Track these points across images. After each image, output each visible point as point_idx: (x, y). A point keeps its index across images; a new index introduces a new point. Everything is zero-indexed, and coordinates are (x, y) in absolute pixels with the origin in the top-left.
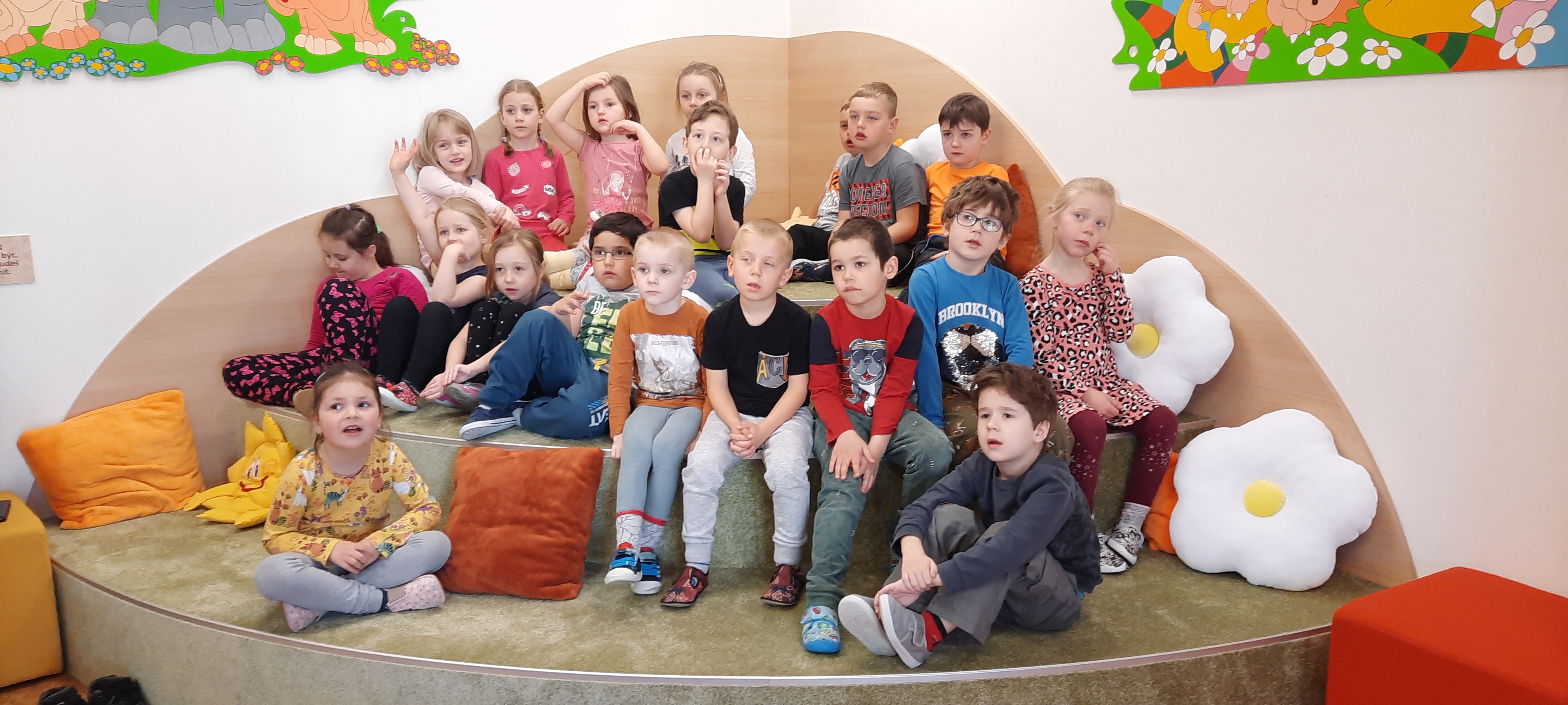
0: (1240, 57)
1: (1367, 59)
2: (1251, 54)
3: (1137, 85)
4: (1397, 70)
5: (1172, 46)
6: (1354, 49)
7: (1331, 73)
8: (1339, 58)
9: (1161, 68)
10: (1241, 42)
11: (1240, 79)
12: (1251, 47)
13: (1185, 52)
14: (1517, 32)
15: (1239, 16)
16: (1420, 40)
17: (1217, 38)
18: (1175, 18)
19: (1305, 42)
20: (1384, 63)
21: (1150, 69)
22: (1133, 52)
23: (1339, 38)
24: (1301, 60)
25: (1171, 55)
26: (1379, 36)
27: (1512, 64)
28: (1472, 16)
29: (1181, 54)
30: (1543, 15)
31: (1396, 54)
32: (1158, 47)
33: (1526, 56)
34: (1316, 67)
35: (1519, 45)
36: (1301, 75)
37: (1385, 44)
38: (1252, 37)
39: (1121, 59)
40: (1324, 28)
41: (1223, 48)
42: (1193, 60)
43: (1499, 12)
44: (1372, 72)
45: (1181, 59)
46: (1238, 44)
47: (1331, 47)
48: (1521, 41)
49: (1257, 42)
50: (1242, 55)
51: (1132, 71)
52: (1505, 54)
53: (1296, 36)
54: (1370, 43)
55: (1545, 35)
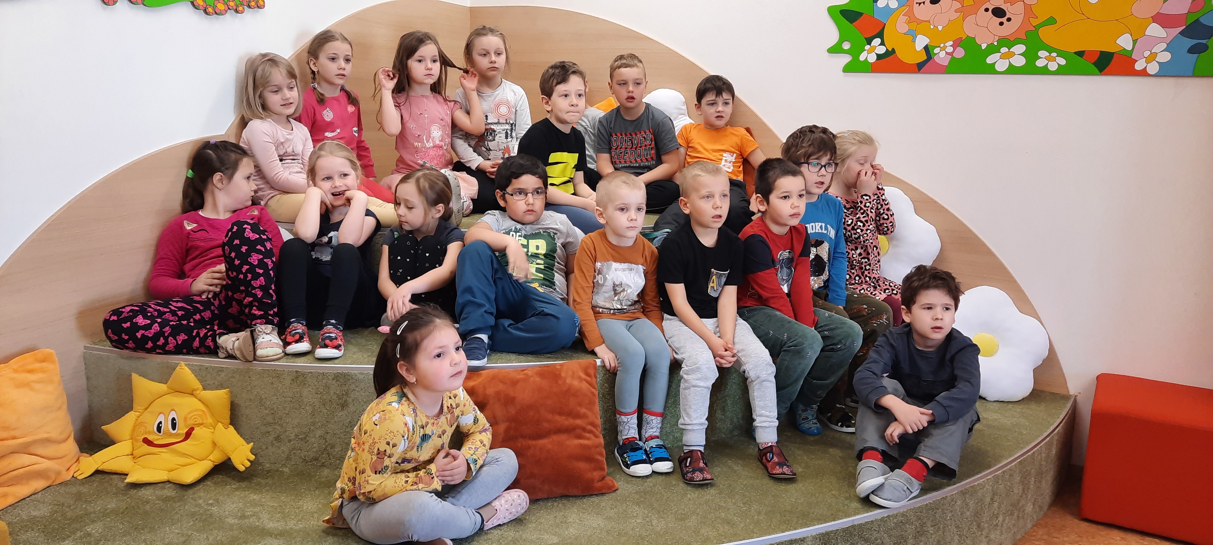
0: (941, 55)
1: (1040, 63)
2: (951, 54)
3: (847, 69)
4: (1061, 71)
5: (882, 44)
6: (1031, 56)
7: (1012, 70)
8: (1019, 61)
9: (872, 58)
10: (942, 45)
11: (941, 70)
12: (950, 49)
13: (893, 49)
14: (1147, 53)
15: (940, 28)
16: (1080, 54)
17: (921, 42)
18: (885, 24)
19: (992, 49)
20: (1053, 66)
21: (862, 57)
22: (846, 46)
23: (1020, 48)
24: (990, 60)
25: (882, 50)
26: (1050, 50)
27: (1144, 73)
28: (1117, 42)
29: (890, 50)
30: (1164, 46)
31: (1062, 62)
32: (869, 44)
33: (1153, 68)
34: (1002, 66)
35: (1147, 62)
36: (991, 70)
37: (1054, 54)
38: (951, 43)
39: (835, 50)
40: (1008, 42)
41: (926, 48)
42: (899, 54)
43: (1135, 41)
44: (1044, 71)
45: (890, 53)
46: (940, 47)
47: (1014, 54)
48: (1149, 60)
49: (955, 46)
50: (942, 54)
51: (846, 59)
52: (1138, 66)
53: (986, 45)
54: (1043, 54)
55: (1165, 57)
